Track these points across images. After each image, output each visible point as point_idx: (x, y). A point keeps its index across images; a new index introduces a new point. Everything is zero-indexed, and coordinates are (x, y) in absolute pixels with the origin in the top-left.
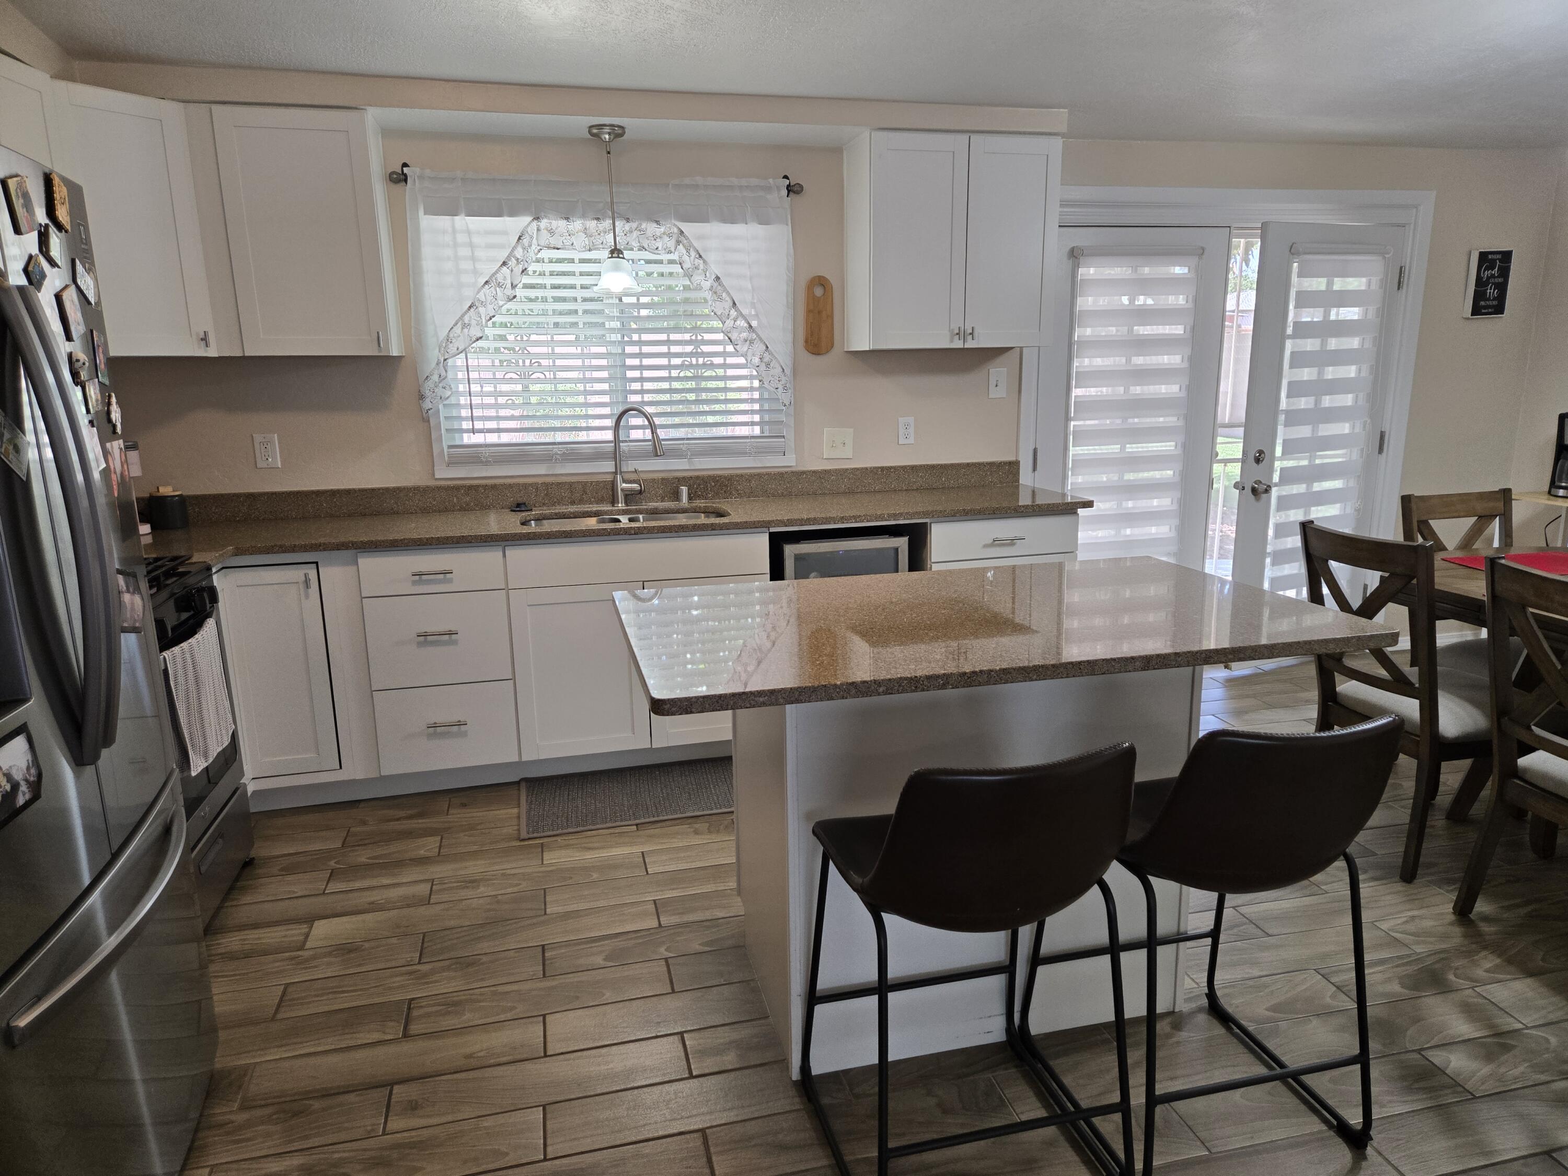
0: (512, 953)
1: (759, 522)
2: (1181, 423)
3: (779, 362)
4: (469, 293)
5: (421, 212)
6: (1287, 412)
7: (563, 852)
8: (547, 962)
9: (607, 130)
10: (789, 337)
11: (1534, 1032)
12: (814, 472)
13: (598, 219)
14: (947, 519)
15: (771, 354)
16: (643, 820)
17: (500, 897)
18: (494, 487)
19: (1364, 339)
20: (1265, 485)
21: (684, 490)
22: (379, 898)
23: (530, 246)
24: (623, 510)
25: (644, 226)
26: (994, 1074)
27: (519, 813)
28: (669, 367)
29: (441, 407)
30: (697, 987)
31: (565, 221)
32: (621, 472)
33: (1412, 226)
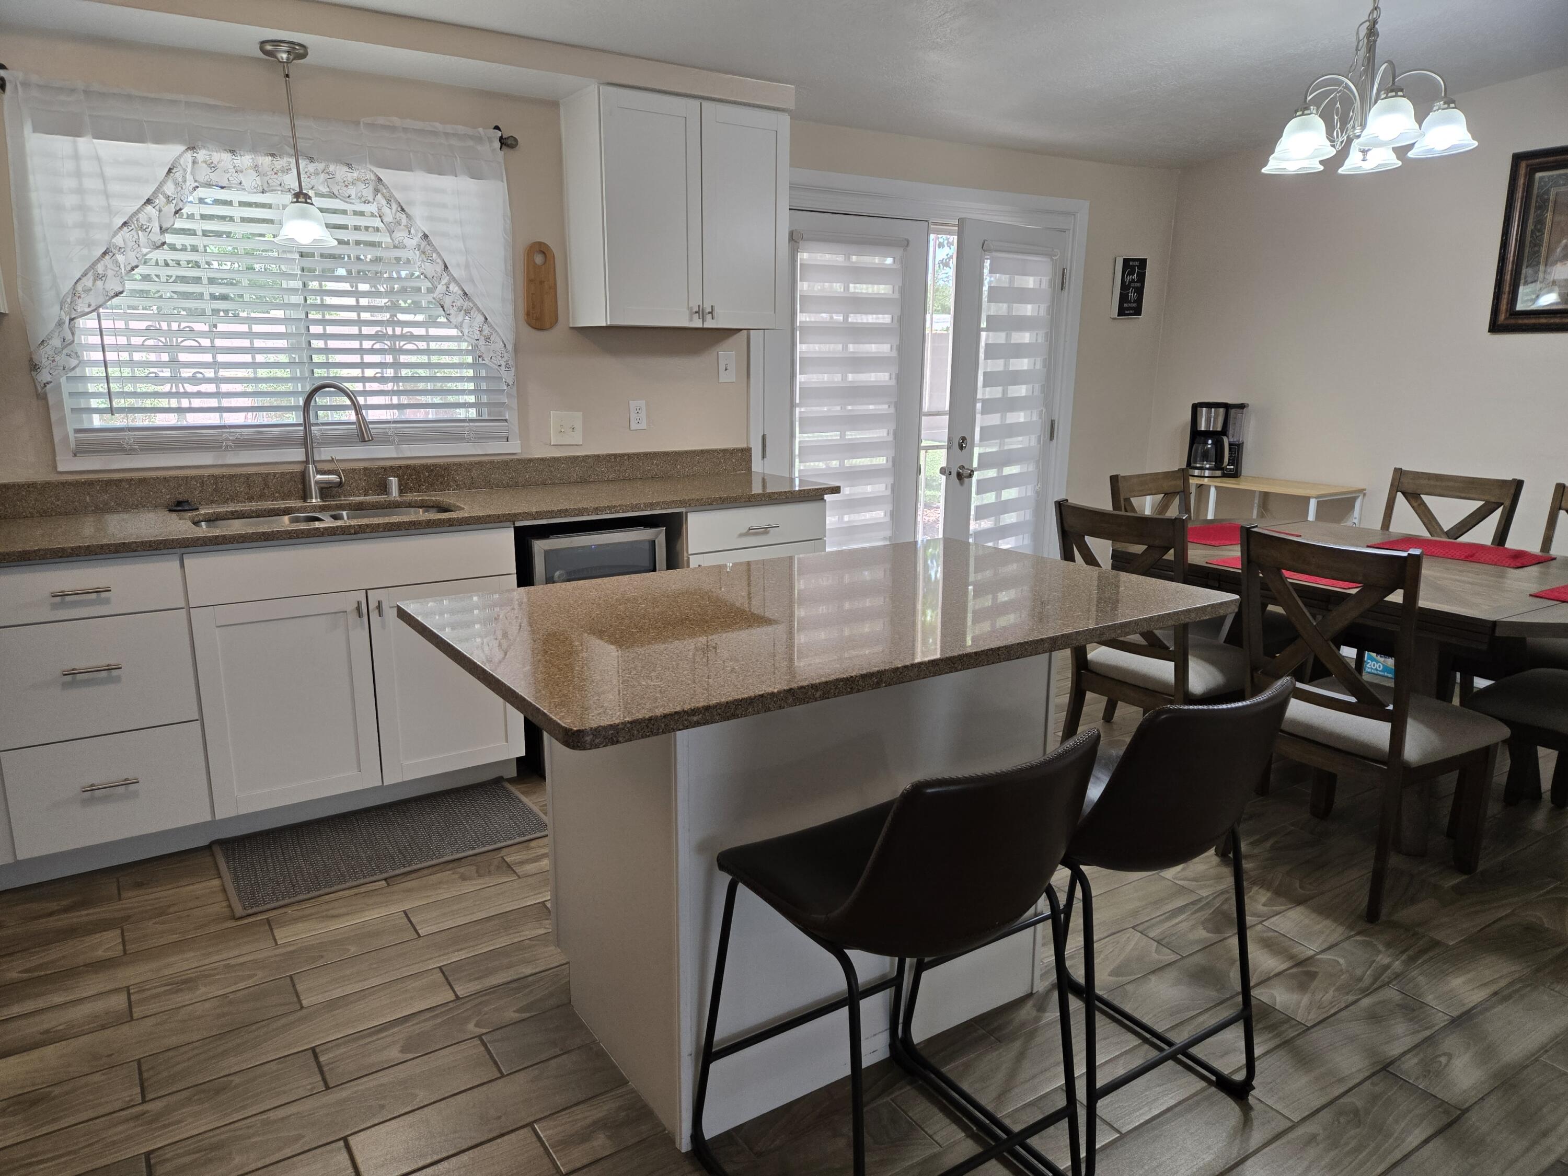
0: (273, 1066)
1: (504, 515)
2: (892, 410)
3: (500, 336)
4: (101, 238)
5: (28, 129)
6: (984, 401)
7: (300, 926)
8: (325, 1069)
9: (284, 47)
10: (510, 308)
11: (1325, 957)
12: (542, 459)
13: (273, 155)
14: (704, 507)
15: (490, 326)
16: (391, 873)
17: (231, 996)
18: (143, 481)
19: (1037, 334)
20: (968, 469)
21: (394, 481)
22: (54, 1023)
23: (185, 181)
24: (320, 507)
25: (332, 168)
26: (890, 1097)
27: (223, 885)
28: (360, 337)
29: (63, 380)
30: (530, 1064)
31: (230, 154)
32: (314, 462)
33: (1071, 231)
